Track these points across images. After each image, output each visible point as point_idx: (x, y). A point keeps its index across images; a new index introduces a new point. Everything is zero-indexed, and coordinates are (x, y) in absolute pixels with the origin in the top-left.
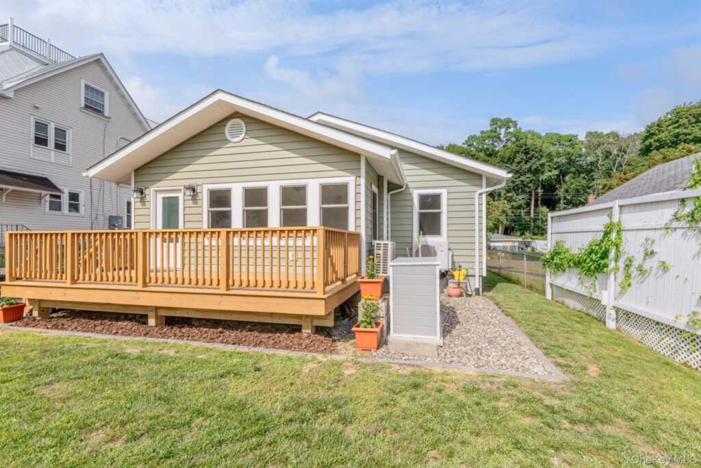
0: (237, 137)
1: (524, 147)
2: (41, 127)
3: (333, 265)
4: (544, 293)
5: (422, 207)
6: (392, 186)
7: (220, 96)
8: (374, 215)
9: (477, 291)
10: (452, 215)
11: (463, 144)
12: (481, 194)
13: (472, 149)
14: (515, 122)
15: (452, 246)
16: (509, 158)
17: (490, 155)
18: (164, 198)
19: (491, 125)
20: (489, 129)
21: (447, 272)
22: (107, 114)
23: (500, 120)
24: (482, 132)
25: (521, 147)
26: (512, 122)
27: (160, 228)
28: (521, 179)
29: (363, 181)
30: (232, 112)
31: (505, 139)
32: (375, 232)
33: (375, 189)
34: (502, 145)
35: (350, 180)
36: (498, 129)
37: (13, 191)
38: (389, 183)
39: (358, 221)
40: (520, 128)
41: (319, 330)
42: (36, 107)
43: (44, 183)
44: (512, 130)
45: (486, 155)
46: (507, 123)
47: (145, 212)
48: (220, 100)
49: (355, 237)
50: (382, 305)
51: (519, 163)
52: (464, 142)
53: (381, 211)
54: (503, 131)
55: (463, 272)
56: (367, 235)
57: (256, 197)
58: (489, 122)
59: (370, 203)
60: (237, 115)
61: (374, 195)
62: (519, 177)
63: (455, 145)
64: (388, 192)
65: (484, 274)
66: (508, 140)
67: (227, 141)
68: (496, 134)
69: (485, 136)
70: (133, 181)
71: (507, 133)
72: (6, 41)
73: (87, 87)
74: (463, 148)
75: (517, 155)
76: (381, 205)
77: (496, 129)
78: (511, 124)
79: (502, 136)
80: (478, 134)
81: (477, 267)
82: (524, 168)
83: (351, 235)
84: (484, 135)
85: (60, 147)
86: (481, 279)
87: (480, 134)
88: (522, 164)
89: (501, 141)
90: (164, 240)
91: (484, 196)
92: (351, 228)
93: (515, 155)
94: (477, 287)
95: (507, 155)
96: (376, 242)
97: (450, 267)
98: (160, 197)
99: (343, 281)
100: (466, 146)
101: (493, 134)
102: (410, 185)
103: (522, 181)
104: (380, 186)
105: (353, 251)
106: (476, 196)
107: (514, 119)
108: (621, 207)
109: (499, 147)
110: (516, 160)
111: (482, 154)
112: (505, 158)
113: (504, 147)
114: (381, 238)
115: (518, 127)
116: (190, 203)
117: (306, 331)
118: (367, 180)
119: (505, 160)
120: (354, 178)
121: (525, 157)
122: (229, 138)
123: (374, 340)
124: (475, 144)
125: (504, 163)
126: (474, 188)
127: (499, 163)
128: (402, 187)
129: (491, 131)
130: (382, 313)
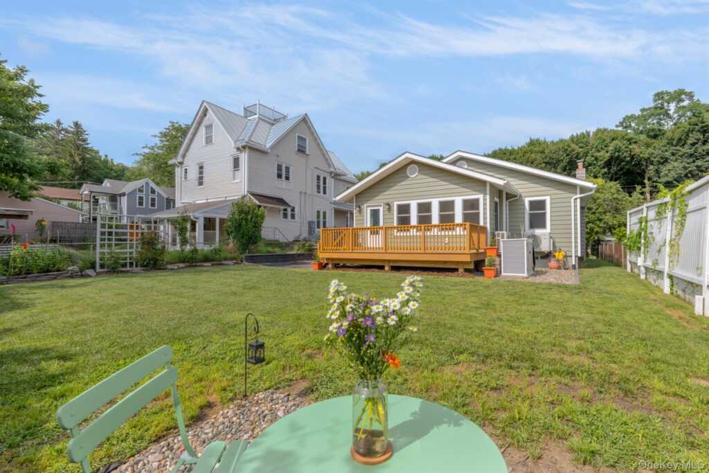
0: (414, 175)
1: (700, 125)
2: (279, 168)
3: (473, 242)
4: (626, 267)
5: (531, 209)
6: (509, 196)
7: (407, 155)
8: (496, 216)
9: (574, 267)
10: (553, 214)
11: (617, 126)
12: (576, 199)
13: (629, 131)
14: (691, 93)
15: (553, 236)
16: (680, 139)
17: (655, 137)
18: (371, 210)
19: (655, 101)
20: (652, 105)
21: (550, 253)
22: (307, 153)
23: (667, 93)
24: (643, 110)
25: (697, 125)
26: (686, 94)
27: (369, 226)
28: (696, 164)
29: (488, 197)
30: (410, 161)
31: (676, 115)
32: (497, 225)
33: (497, 200)
34: (672, 123)
35: (481, 197)
36: (666, 104)
37: (271, 207)
38: (507, 194)
39: (485, 219)
40: (698, 100)
41: (466, 270)
42: (278, 156)
43: (281, 201)
44: (686, 103)
45: (649, 136)
46: (678, 96)
47: (362, 218)
48: (407, 158)
49: (484, 229)
50: (497, 259)
51: (693, 144)
52: (618, 123)
53: (501, 213)
54: (672, 107)
55: (563, 253)
56: (490, 228)
57: (425, 208)
58: (653, 98)
59: (494, 208)
60: (413, 162)
61: (496, 203)
62: (694, 162)
63: (605, 130)
64: (507, 199)
65: (579, 255)
66: (680, 116)
67: (409, 177)
68: (662, 111)
69: (646, 115)
70: (354, 200)
71: (679, 108)
72: (256, 114)
73: (299, 137)
74: (616, 131)
75: (691, 135)
76: (501, 210)
77: (662, 105)
78: (683, 96)
79: (671, 112)
80: (638, 113)
81: (573, 250)
82: (700, 150)
83: (481, 227)
84: (645, 113)
85: (287, 178)
86: (577, 258)
87: (640, 113)
88: (697, 146)
89: (670, 118)
90: (371, 233)
91: (579, 200)
92: (482, 223)
93: (688, 135)
94: (574, 263)
95: (677, 136)
96: (496, 233)
97: (552, 249)
98: (369, 209)
99: (477, 250)
100: (620, 129)
101: (659, 111)
102: (523, 195)
103: (697, 166)
104: (500, 197)
105: (482, 237)
106: (572, 201)
107: (688, 90)
108: (647, 207)
109: (668, 125)
110: (689, 142)
111: (643, 137)
112: (674, 140)
113: (675, 124)
114: (501, 230)
115: (695, 98)
116: (387, 212)
117: (461, 270)
118: (490, 196)
119: (674, 143)
120: (482, 195)
121: (701, 137)
122: (408, 175)
123: (493, 273)
124: (633, 125)
125: (672, 145)
126: (570, 195)
127: (665, 146)
128: (516, 196)
129: (656, 108)
130: (497, 263)
